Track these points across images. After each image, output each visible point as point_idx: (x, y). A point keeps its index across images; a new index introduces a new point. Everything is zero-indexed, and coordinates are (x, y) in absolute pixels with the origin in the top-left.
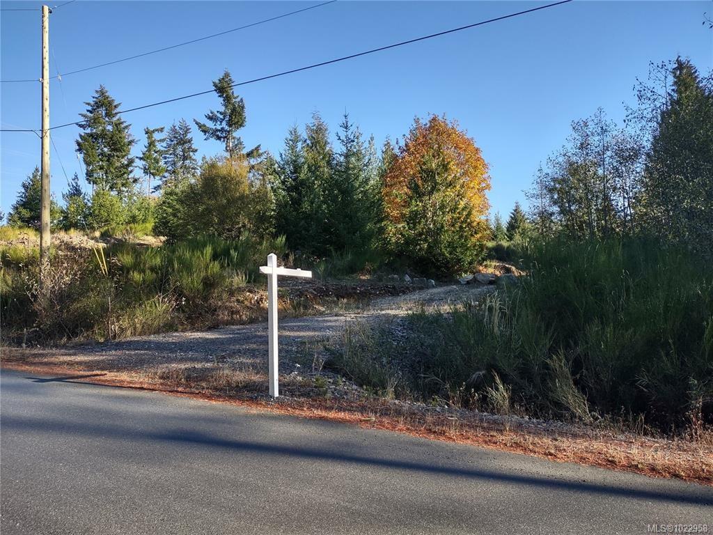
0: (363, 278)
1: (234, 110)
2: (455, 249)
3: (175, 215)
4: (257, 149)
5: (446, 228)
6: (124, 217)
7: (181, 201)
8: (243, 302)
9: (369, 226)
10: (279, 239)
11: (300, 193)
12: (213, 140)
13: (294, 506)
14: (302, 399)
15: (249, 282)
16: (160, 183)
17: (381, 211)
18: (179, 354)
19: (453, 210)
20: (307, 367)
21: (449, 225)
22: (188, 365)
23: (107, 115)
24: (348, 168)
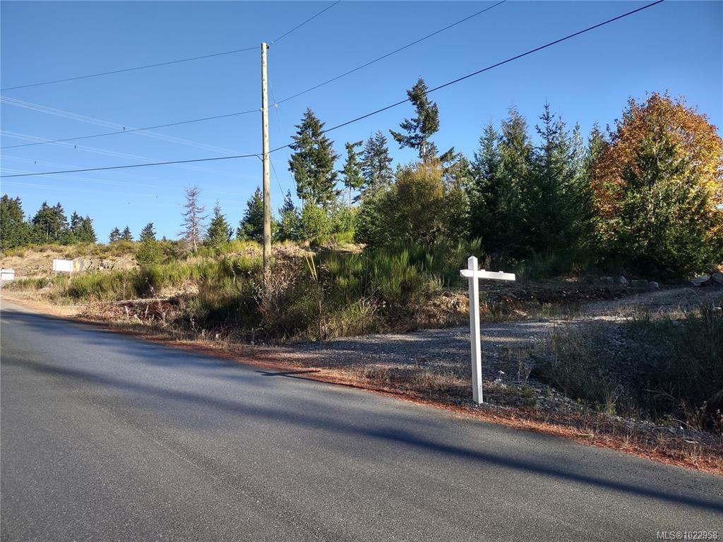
0: (570, 280)
1: (427, 116)
2: (684, 245)
3: (373, 223)
4: (451, 151)
5: (672, 222)
6: (329, 227)
7: (378, 210)
8: (439, 306)
9: (575, 223)
10: (475, 242)
11: (495, 193)
12: (407, 148)
13: (509, 519)
14: (508, 408)
15: (445, 286)
16: (359, 193)
17: (591, 206)
18: (383, 355)
19: (682, 200)
20: (511, 374)
21: (676, 218)
22: (392, 366)
23: (313, 135)
24: (549, 162)
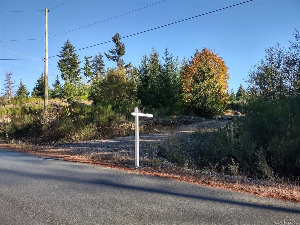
0: (174, 117)
1: (120, 48)
2: (213, 105)
3: (96, 92)
4: (130, 64)
5: (209, 96)
6: (77, 93)
7: (99, 86)
8: (124, 127)
9: (176, 95)
10: (139, 101)
11: (147, 82)
12: (112, 61)
13: (146, 212)
14: (149, 168)
15: (126, 119)
16: (91, 79)
17: (182, 89)
18: (99, 149)
19: (213, 88)
20: (151, 154)
21: (211, 95)
22: (102, 153)
23: (70, 52)
24: (167, 71)
